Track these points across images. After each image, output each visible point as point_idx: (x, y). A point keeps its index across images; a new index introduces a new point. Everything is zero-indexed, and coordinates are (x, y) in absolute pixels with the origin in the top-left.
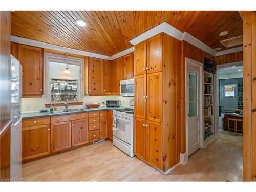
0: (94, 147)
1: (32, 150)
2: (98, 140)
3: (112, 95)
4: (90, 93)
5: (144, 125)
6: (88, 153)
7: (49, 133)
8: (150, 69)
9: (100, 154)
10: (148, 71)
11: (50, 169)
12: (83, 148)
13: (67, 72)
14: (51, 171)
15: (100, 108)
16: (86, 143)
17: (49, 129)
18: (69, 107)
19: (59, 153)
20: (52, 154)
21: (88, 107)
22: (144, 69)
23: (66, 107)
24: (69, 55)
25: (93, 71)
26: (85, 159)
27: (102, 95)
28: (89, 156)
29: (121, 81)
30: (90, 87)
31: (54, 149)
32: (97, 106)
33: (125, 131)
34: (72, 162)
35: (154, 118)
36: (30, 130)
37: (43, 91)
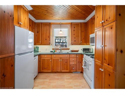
0: (73, 75)
1: (45, 68)
2: (75, 71)
3: (87, 44)
4: (72, 43)
5: (100, 69)
6: (68, 77)
7: (51, 62)
8: (106, 22)
9: (73, 80)
10: (104, 23)
11: (48, 79)
12: (67, 74)
13: (61, 32)
14: (48, 80)
15: (79, 52)
16: (68, 71)
17: (51, 60)
18: (62, 51)
19: (55, 72)
20: (52, 72)
21: (72, 51)
22: (101, 23)
23: (61, 51)
24: (62, 24)
25: (74, 30)
26: (64, 80)
27: (80, 44)
28: (67, 79)
29: (90, 35)
30: (72, 40)
31: (53, 70)
32: (77, 51)
33: (89, 70)
34: (58, 79)
35: (108, 65)
36: (44, 59)
37: (50, 42)
